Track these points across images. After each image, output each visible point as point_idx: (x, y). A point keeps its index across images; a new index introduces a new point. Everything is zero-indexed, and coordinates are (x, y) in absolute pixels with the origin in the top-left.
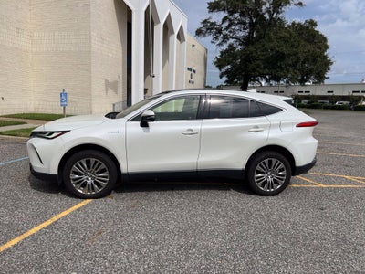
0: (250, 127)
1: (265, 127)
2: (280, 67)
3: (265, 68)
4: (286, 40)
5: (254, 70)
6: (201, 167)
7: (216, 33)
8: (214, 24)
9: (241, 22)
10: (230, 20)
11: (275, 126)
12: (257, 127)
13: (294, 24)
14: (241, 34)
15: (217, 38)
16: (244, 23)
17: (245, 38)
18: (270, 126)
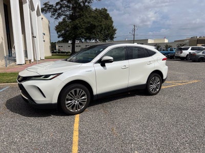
0: (148, 62)
2: (94, 32)
3: (86, 33)
4: (95, 18)
5: (80, 34)
7: (53, 11)
8: (52, 6)
9: (67, 6)
10: (61, 4)
13: (96, 9)
14: (68, 13)
15: (54, 15)
16: (69, 7)
17: (70, 15)
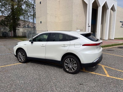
0: (62, 45)
1: (68, 45)
6: (47, 58)
11: (72, 45)
12: (64, 45)
18: (70, 45)
